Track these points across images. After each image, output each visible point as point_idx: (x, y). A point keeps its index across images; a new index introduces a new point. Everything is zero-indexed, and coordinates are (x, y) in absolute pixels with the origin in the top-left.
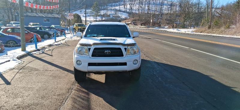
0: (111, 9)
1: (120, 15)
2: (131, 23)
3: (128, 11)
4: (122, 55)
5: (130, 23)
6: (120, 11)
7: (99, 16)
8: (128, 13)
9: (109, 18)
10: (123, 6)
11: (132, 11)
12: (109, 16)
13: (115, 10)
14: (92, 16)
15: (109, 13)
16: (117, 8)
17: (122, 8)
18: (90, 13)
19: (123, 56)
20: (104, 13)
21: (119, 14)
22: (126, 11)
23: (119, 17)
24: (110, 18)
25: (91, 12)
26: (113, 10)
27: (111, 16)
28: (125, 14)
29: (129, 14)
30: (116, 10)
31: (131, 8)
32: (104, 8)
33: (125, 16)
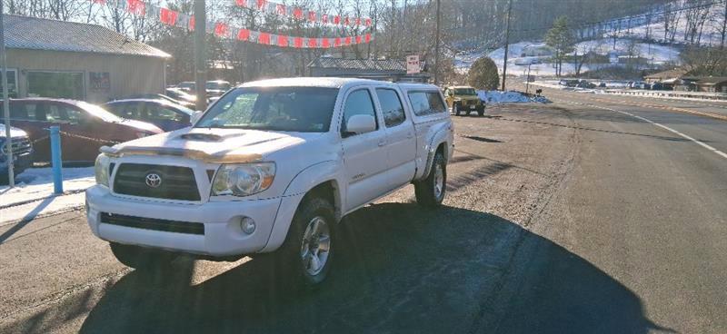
0: (615, 37)
1: (646, 55)
2: (676, 83)
3: (679, 39)
4: (194, 196)
5: (672, 80)
6: (648, 40)
7: (569, 60)
8: (679, 46)
9: (605, 65)
10: (661, 25)
11: (695, 40)
12: (605, 59)
13: (629, 39)
14: (548, 61)
15: (606, 48)
16: (639, 31)
17: (657, 30)
18: (541, 52)
19: (198, 198)
20: (587, 51)
21: (644, 52)
22: (673, 40)
23: (641, 61)
24: (610, 65)
25: (543, 48)
26: (624, 38)
27: (612, 59)
28: (666, 49)
29: (682, 51)
30: (634, 40)
31: (694, 30)
32: (591, 34)
33: (665, 59)
